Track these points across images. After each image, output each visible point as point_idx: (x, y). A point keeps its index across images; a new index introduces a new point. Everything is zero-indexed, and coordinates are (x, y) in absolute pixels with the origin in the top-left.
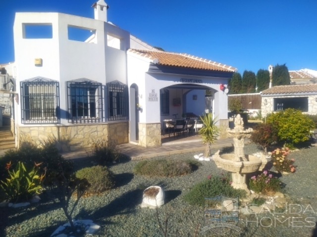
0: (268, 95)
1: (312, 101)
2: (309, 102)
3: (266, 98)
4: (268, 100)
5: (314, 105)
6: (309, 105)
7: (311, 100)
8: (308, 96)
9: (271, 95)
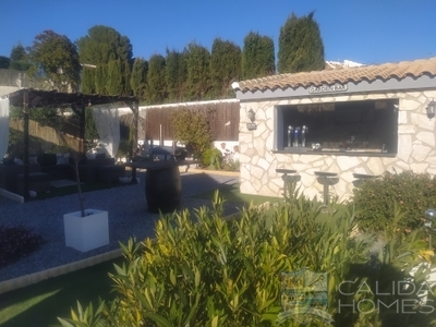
0: (258, 94)
1: (414, 115)
2: (402, 118)
3: (253, 106)
4: (260, 115)
5: (419, 129)
6: (401, 130)
7: (409, 110)
8: (399, 95)
9: (268, 94)
